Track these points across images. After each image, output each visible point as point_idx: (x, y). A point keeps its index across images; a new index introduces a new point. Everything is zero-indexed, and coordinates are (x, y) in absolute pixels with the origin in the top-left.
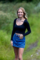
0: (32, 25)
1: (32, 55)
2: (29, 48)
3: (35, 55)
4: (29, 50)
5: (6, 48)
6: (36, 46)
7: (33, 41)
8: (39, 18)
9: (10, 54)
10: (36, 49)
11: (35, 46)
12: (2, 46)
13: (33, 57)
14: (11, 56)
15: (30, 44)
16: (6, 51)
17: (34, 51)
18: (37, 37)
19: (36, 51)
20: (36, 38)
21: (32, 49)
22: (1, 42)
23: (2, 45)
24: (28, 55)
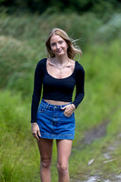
1: (92, 161)
2: (83, 141)
3: (101, 159)
4: (82, 145)
5: (18, 140)
6: (104, 134)
7: (93, 121)
8: (110, 55)
9: (29, 157)
10: (102, 142)
11: (99, 134)
12: (8, 134)
13: (96, 165)
14: (34, 163)
15: (86, 129)
16: (20, 148)
17: (97, 148)
18: (107, 110)
19: (104, 148)
20: (103, 112)
21: (92, 142)
22: (4, 124)
23: (9, 131)
24: (80, 159)
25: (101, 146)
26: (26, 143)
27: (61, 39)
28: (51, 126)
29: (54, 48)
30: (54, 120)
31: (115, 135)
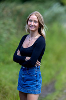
31: (62, 91)
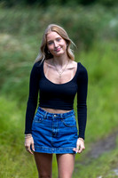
0: (98, 77)
2: (89, 154)
3: (110, 175)
4: (88, 160)
5: (13, 154)
6: (113, 147)
7: (101, 132)
10: (111, 156)
11: (107, 146)
15: (93, 141)
16: (16, 164)
17: (105, 163)
19: (113, 162)
21: (100, 156)
24: (86, 176)
25: (111, 160)
26: (23, 157)
27: (58, 36)
28: (51, 139)
29: (51, 47)
30: (54, 130)
